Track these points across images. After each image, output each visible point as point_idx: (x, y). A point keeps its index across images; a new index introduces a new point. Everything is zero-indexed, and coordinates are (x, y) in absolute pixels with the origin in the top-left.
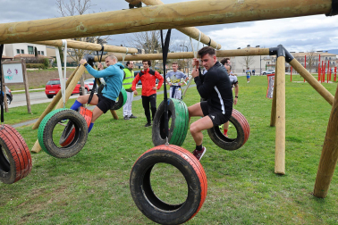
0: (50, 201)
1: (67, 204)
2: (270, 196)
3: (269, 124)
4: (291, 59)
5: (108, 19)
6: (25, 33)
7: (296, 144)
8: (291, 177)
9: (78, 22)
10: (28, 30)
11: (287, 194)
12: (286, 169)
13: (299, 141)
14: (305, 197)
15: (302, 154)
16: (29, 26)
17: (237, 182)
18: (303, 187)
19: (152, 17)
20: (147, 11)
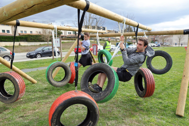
0: (37, 110)
5: (14, 6)
9: (3, 10)
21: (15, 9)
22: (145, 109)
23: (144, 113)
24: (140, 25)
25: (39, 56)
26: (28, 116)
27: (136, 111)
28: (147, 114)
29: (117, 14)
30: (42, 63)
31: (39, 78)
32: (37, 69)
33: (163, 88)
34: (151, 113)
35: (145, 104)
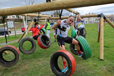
0: (22, 69)
1: (27, 70)
2: (98, 68)
3: (97, 41)
4: (106, 18)
5: (38, 6)
6: (9, 12)
7: (107, 48)
8: (106, 61)
9: (28, 8)
10: (11, 11)
11: (105, 67)
12: (104, 58)
13: (108, 47)
14: (111, 69)
15: (109, 52)
16: (11, 10)
17: (86, 62)
18: (110, 65)
19: (55, 5)
20: (53, 3)
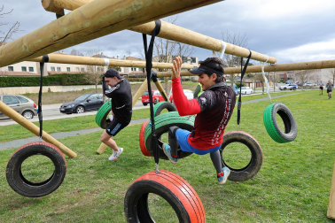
0: (76, 204)
9: (22, 41)
19: (65, 26)
21: (40, 41)
22: (267, 205)
23: (266, 212)
24: (254, 53)
25: (80, 110)
26: (61, 214)
27: (251, 209)
28: (271, 215)
29: (210, 38)
30: (85, 122)
31: (81, 149)
32: (77, 132)
33: (302, 166)
34: (278, 212)
35: (267, 196)
